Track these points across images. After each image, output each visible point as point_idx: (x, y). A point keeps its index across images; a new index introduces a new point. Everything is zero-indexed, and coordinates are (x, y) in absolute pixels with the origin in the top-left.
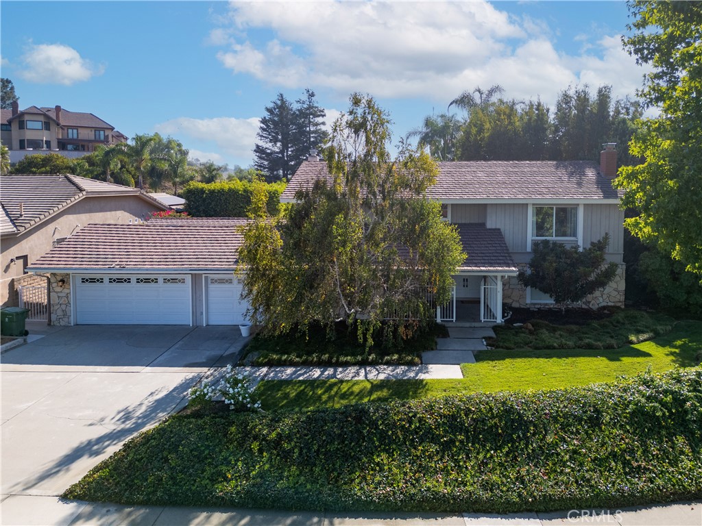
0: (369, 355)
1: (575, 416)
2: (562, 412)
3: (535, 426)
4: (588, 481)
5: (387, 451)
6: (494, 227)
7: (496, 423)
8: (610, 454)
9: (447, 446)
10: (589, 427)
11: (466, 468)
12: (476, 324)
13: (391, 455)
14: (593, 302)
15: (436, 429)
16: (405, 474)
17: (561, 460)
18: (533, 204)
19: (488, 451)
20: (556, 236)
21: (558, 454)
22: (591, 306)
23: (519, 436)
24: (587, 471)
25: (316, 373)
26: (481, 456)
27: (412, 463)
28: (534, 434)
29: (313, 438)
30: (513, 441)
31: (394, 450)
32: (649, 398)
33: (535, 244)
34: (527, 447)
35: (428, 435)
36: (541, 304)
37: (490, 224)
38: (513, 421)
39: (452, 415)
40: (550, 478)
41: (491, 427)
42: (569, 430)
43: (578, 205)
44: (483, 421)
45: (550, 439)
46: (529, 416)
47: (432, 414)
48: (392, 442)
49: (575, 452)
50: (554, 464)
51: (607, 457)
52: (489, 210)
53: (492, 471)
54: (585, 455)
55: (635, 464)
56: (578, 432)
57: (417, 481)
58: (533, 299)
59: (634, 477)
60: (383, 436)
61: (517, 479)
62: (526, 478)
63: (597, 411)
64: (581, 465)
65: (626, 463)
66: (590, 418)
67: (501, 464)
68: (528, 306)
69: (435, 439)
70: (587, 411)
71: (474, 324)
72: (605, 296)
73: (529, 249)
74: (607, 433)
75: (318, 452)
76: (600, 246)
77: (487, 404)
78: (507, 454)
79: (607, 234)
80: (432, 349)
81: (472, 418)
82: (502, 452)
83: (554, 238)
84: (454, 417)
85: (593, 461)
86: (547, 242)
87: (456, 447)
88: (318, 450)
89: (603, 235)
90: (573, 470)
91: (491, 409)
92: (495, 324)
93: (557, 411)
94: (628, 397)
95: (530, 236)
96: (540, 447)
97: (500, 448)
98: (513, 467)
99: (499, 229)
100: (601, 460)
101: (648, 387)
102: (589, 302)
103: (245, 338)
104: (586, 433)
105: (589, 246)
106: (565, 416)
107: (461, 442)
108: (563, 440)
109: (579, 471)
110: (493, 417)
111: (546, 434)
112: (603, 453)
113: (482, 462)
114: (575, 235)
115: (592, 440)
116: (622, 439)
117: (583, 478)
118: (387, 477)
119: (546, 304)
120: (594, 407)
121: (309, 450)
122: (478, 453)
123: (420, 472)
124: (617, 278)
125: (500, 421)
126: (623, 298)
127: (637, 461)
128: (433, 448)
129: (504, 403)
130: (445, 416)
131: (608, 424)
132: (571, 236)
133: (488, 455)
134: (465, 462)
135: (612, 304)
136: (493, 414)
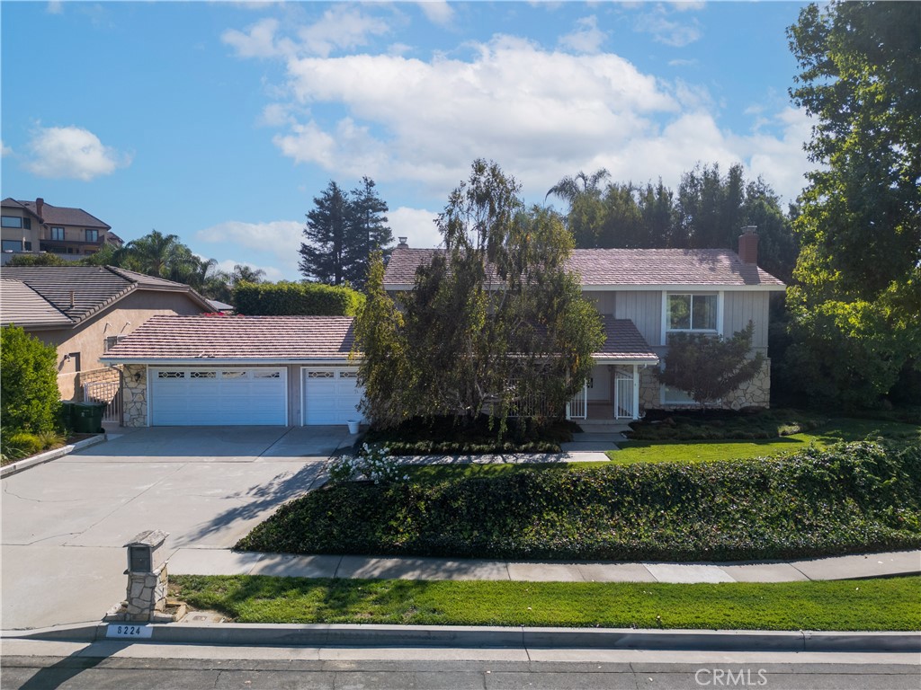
0: (504, 443)
1: (742, 482)
2: (728, 477)
3: (702, 489)
4: (762, 535)
5: (555, 511)
6: (623, 318)
7: (663, 487)
8: (781, 514)
9: (615, 507)
10: (757, 491)
11: (639, 524)
12: (611, 422)
13: (559, 512)
14: (735, 402)
15: (601, 491)
16: (578, 529)
17: (733, 519)
18: (668, 292)
19: (658, 511)
20: (693, 328)
21: (729, 513)
22: (732, 407)
23: (687, 498)
24: (760, 527)
25: (449, 460)
26: (652, 515)
27: (584, 520)
28: (702, 497)
29: (479, 498)
30: (683, 502)
31: (562, 509)
32: (815, 466)
33: (670, 336)
34: (697, 507)
35: (596, 497)
36: (676, 405)
37: (619, 315)
38: (680, 485)
39: (617, 480)
40: (723, 532)
41: (658, 491)
42: (737, 493)
43: (718, 292)
44: (650, 485)
45: (719, 500)
46: (695, 480)
47: (596, 479)
48: (558, 503)
49: (745, 511)
50: (726, 522)
51: (778, 517)
52: (618, 298)
53: (666, 526)
54: (755, 514)
55: (807, 523)
56: (746, 495)
57: (592, 534)
58: (668, 398)
59: (807, 533)
60: (549, 497)
61: (691, 533)
62: (700, 532)
63: (762, 477)
64: (753, 522)
65: (797, 521)
66: (758, 483)
67: (673, 522)
68: (662, 408)
69: (602, 501)
70: (753, 477)
71: (607, 422)
72: (748, 396)
73: (663, 343)
74: (776, 496)
75: (485, 510)
76: (745, 335)
77: (651, 470)
78: (678, 513)
79: (751, 321)
80: (569, 441)
81: (638, 482)
82: (672, 511)
83: (691, 330)
84: (619, 481)
85: (765, 519)
86: (683, 335)
87: (625, 507)
88: (486, 509)
89: (746, 323)
90: (745, 526)
91: (656, 475)
92: (631, 421)
93: (723, 477)
94: (794, 465)
95: (665, 328)
96: (710, 507)
97: (669, 508)
98: (685, 523)
99: (630, 320)
100: (772, 518)
101: (814, 457)
102: (731, 403)
103: (353, 435)
104: (755, 496)
105: (731, 336)
106: (732, 481)
107: (630, 503)
108: (733, 502)
109: (751, 527)
110: (659, 481)
111: (714, 497)
112: (774, 512)
113: (653, 520)
114: (714, 326)
115: (761, 502)
116: (792, 501)
117: (756, 532)
118: (561, 532)
119: (683, 405)
120: (760, 473)
121: (477, 509)
122: (648, 513)
123: (593, 527)
124: (762, 375)
125: (667, 485)
126: (768, 397)
127: (808, 519)
128: (602, 508)
129: (669, 469)
130: (610, 481)
131: (775, 489)
132: (709, 328)
133: (659, 514)
134: (636, 520)
135: (756, 405)
136: (658, 478)
